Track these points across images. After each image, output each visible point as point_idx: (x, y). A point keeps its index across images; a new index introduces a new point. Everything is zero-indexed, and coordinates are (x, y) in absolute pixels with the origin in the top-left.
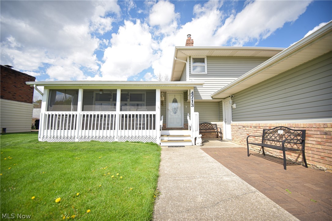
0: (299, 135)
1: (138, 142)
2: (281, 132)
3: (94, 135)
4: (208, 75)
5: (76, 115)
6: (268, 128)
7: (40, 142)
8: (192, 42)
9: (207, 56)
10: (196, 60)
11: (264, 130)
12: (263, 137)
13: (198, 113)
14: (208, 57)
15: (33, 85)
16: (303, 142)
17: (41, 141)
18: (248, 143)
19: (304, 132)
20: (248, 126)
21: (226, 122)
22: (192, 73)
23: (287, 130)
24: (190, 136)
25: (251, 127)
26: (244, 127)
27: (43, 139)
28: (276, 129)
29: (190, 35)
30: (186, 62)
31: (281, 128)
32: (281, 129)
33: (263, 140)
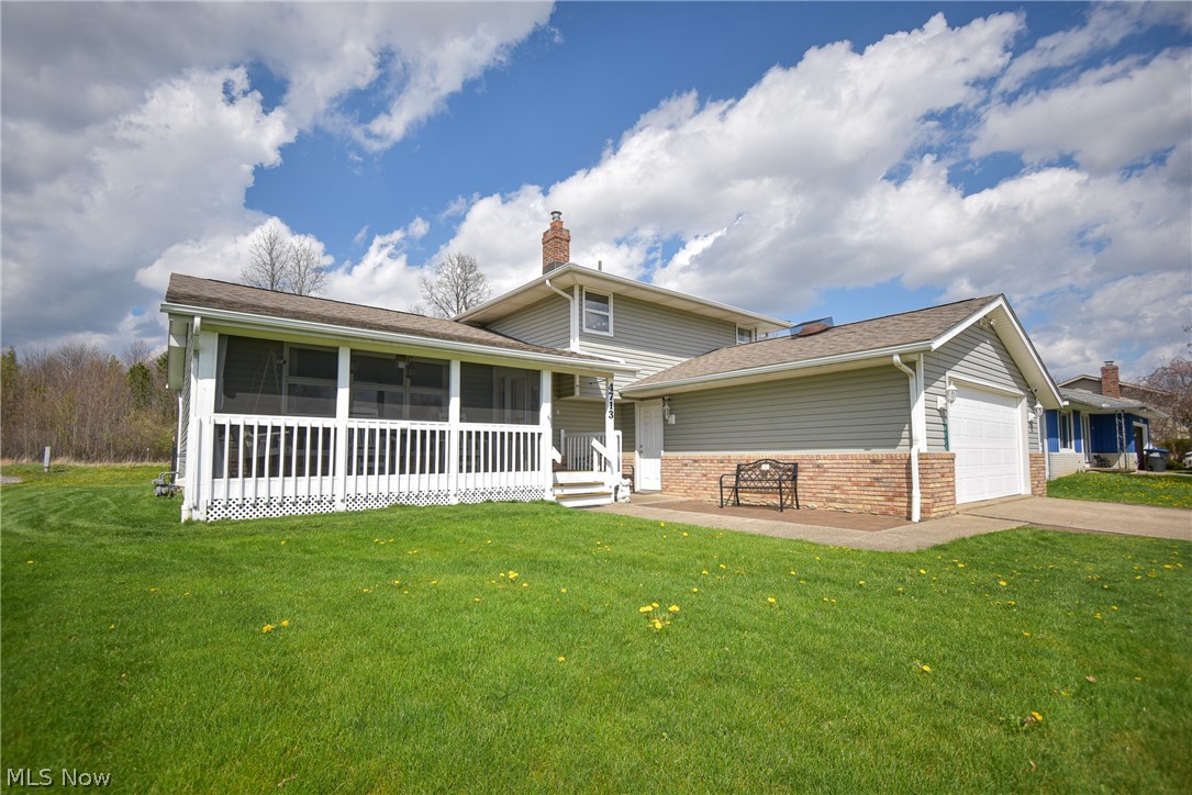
0: (789, 470)
1: (513, 502)
2: (765, 467)
3: (404, 489)
4: (616, 339)
5: (336, 429)
6: (744, 462)
7: (198, 521)
8: (566, 237)
9: (614, 294)
10: (591, 296)
11: (739, 466)
12: (737, 477)
13: (620, 433)
14: (617, 296)
15: (193, 317)
16: (795, 478)
17: (203, 518)
18: (721, 488)
19: (796, 465)
20: (705, 461)
21: (641, 453)
22: (586, 330)
23: (775, 464)
24: (603, 484)
25: (712, 461)
26: (696, 461)
27: (212, 513)
28: (758, 464)
29: (560, 213)
30: (570, 297)
31: (766, 461)
32: (766, 463)
33: (738, 480)
